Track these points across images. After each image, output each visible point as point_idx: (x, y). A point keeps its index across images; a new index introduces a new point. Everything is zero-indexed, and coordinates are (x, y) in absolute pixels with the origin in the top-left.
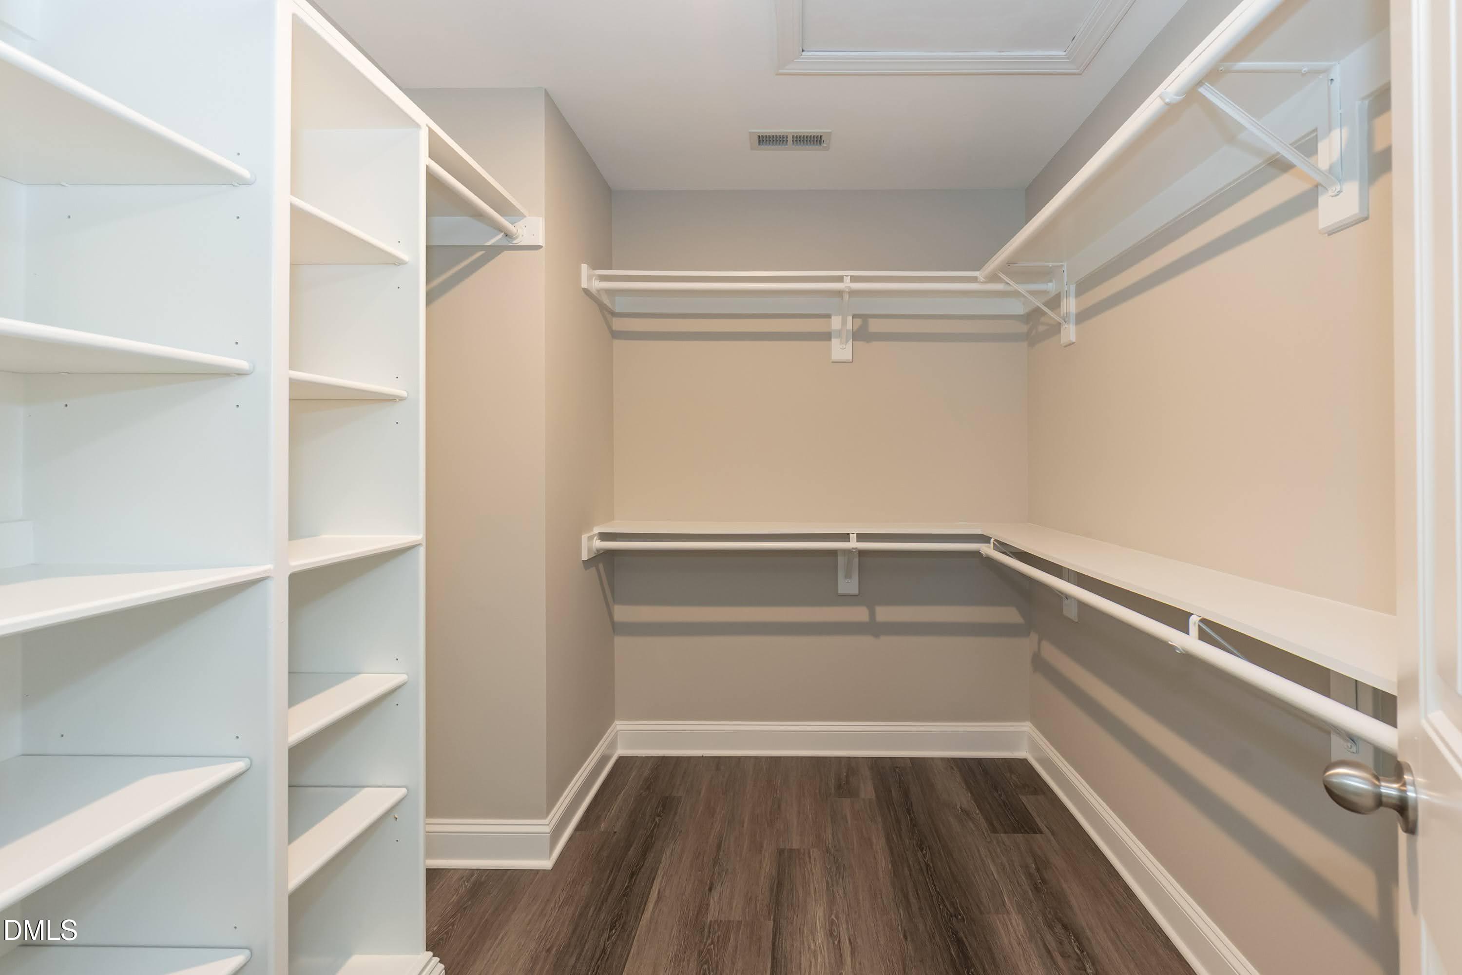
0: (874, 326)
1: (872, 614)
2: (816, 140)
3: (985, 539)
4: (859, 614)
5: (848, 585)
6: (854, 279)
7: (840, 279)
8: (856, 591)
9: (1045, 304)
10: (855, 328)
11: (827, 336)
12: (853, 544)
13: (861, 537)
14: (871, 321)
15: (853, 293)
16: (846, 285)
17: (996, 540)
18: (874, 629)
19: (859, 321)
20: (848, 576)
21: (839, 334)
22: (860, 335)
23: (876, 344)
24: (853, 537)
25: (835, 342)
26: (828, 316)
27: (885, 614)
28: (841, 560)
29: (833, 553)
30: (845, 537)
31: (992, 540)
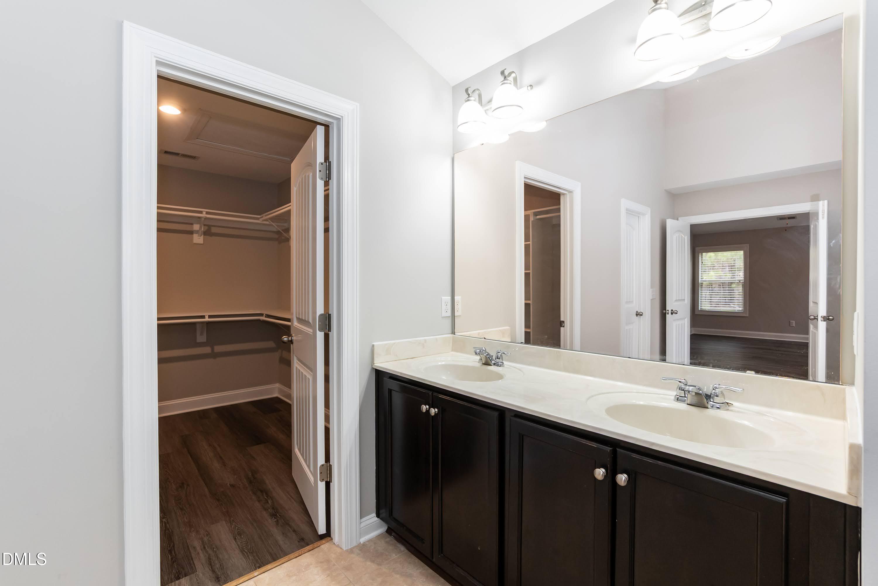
0: (214, 230)
1: (213, 349)
2: (194, 158)
3: (261, 315)
4: (207, 350)
5: (201, 338)
6: (207, 213)
7: (201, 212)
8: (205, 340)
9: (282, 230)
10: (205, 230)
11: (191, 233)
12: (207, 319)
13: (210, 317)
14: (213, 228)
15: (206, 218)
16: (204, 215)
17: (266, 314)
18: (214, 355)
19: (206, 228)
20: (202, 334)
21: (197, 232)
22: (207, 233)
23: (214, 238)
24: (207, 317)
25: (195, 236)
26: (192, 224)
27: (218, 349)
28: (198, 326)
29: (194, 324)
30: (203, 317)
31: (264, 315)
